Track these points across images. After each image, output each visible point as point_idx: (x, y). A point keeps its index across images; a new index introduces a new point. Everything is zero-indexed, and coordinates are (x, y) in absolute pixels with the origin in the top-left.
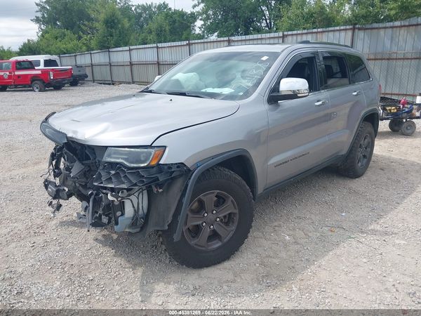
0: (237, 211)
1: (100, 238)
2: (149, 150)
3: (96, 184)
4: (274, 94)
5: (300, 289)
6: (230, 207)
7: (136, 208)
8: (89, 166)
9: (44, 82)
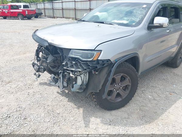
0: (130, 84)
1: (60, 92)
2: (93, 52)
3: (65, 68)
4: (150, 25)
5: (162, 125)
6: (127, 82)
7: (83, 81)
8: (57, 58)
9: (23, 16)
